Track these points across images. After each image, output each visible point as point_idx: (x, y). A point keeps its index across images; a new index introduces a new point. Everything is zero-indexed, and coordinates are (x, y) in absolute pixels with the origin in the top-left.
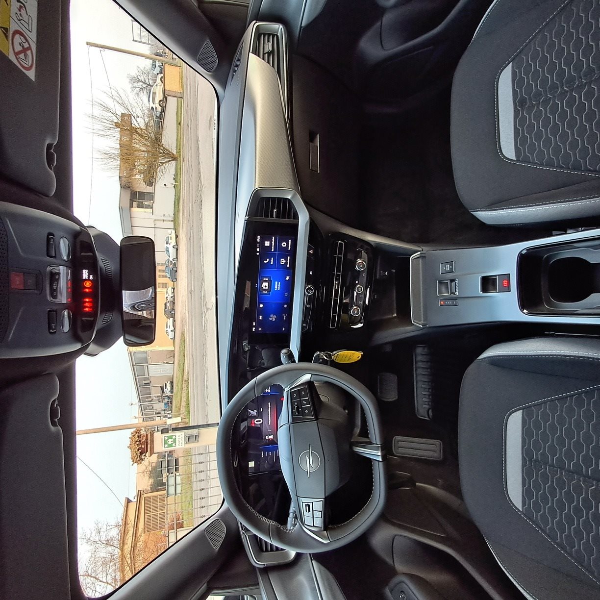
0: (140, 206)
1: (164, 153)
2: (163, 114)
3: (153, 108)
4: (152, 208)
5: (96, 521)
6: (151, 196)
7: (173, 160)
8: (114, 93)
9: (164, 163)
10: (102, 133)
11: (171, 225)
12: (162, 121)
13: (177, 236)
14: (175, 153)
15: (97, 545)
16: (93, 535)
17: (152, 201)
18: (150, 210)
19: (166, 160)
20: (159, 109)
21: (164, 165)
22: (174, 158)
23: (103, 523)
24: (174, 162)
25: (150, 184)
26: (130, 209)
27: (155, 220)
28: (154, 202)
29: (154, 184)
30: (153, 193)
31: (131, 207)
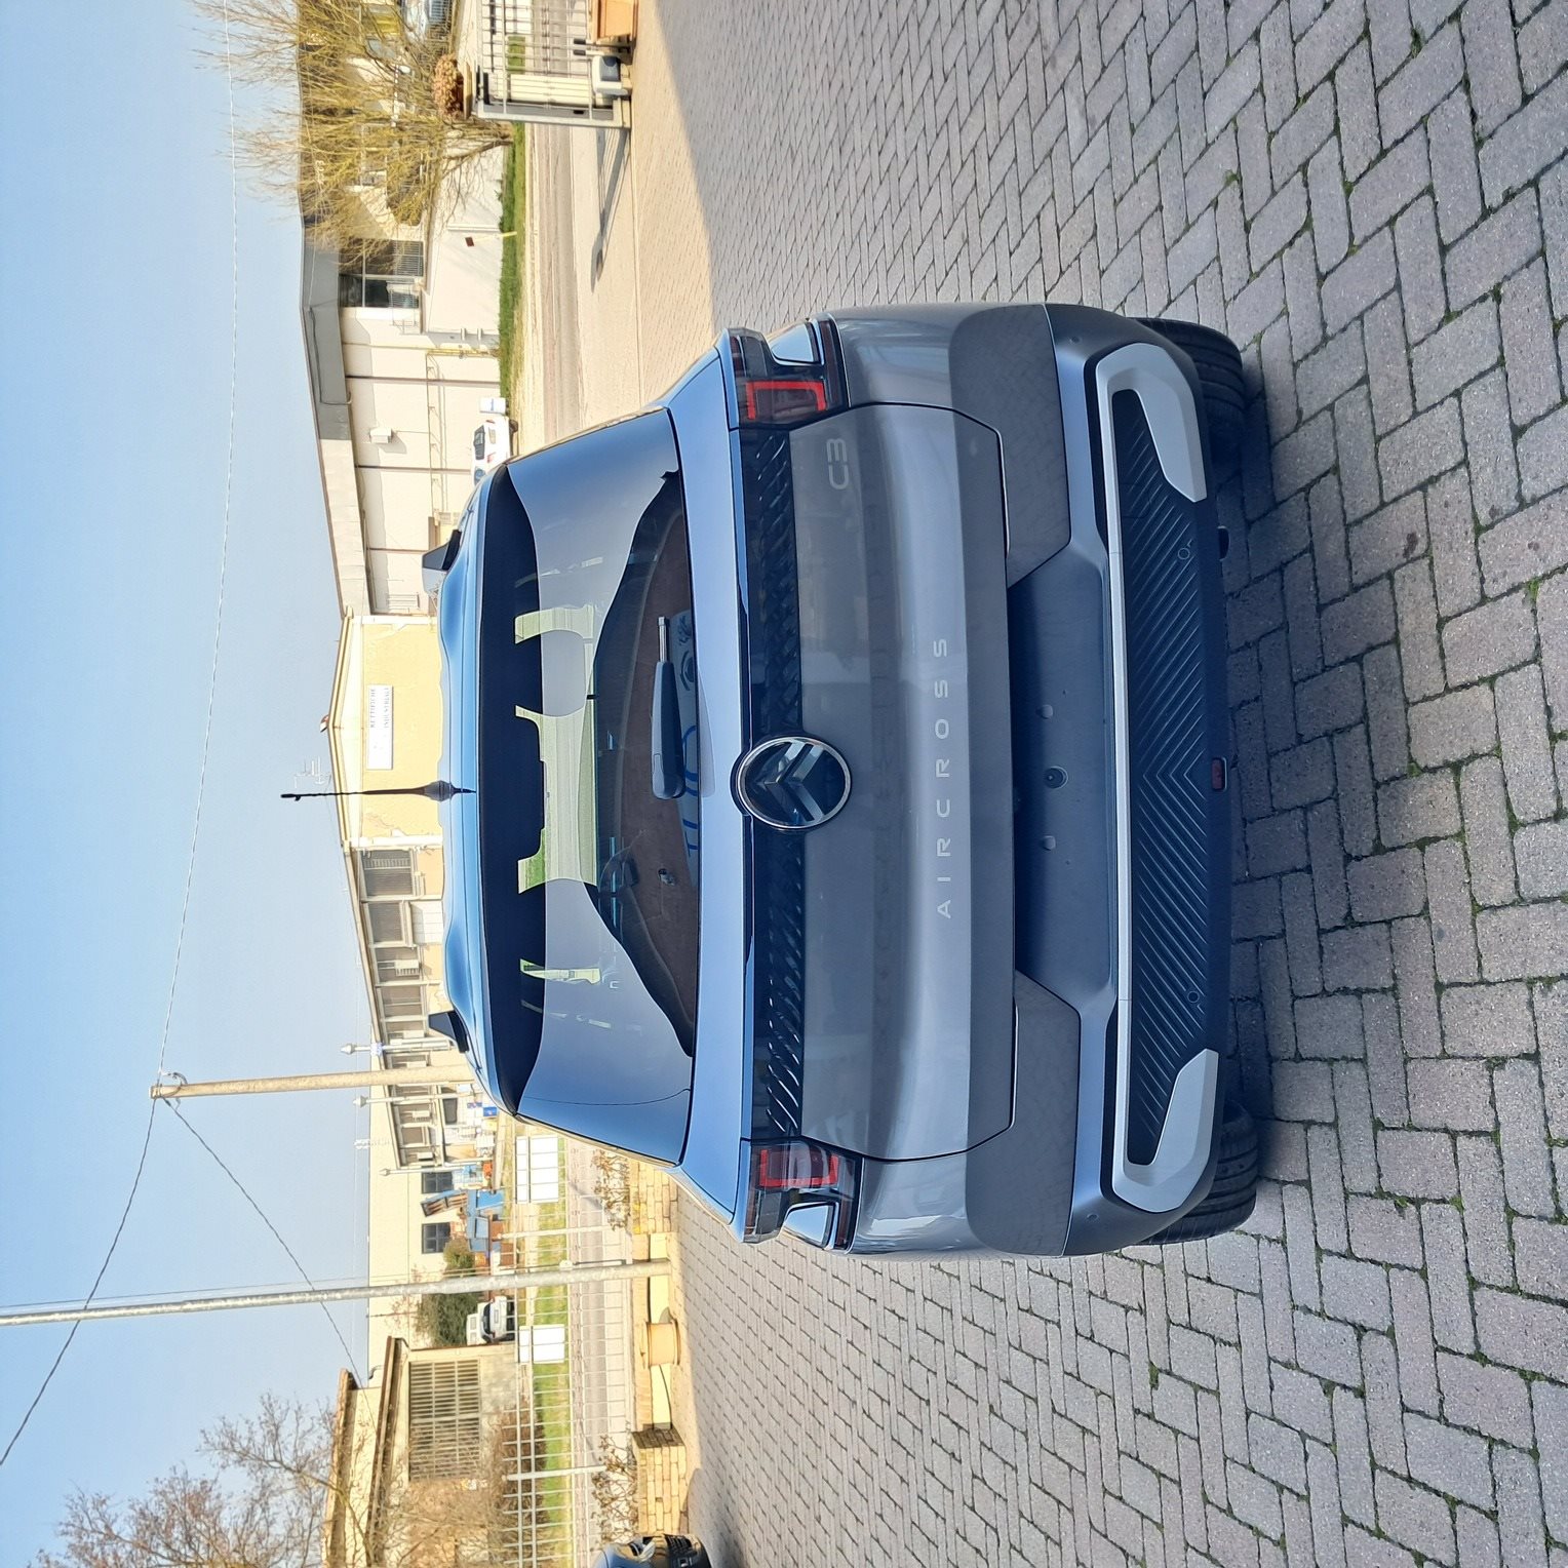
0: (378, 296)
4: (417, 303)
5: (266, 1398)
6: (417, 260)
7: (498, 144)
9: (463, 157)
11: (491, 368)
13: (513, 427)
15: (271, 1473)
16: (259, 1438)
17: (418, 280)
18: (411, 314)
19: (472, 145)
21: (465, 164)
22: (503, 140)
23: (284, 1407)
24: (499, 154)
25: (414, 216)
26: (341, 314)
27: (431, 353)
28: (426, 286)
29: (425, 214)
30: (423, 240)
31: (344, 303)
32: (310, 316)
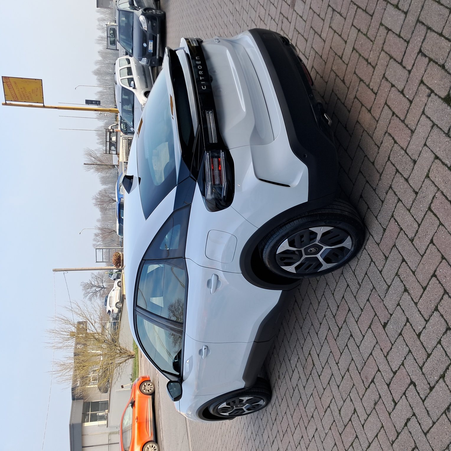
0: (94, 418)
1: (121, 352)
2: (120, 314)
3: (110, 311)
4: (106, 418)
6: (106, 405)
7: (131, 358)
8: (74, 306)
9: (121, 363)
10: (61, 345)
12: (119, 321)
14: (132, 351)
17: (106, 411)
18: (104, 422)
19: (123, 359)
20: (116, 310)
21: (121, 365)
22: (132, 356)
24: (131, 361)
25: (105, 390)
26: (82, 425)
27: (110, 434)
28: (109, 412)
29: (109, 389)
30: (108, 400)
31: (83, 421)
32: (72, 427)
